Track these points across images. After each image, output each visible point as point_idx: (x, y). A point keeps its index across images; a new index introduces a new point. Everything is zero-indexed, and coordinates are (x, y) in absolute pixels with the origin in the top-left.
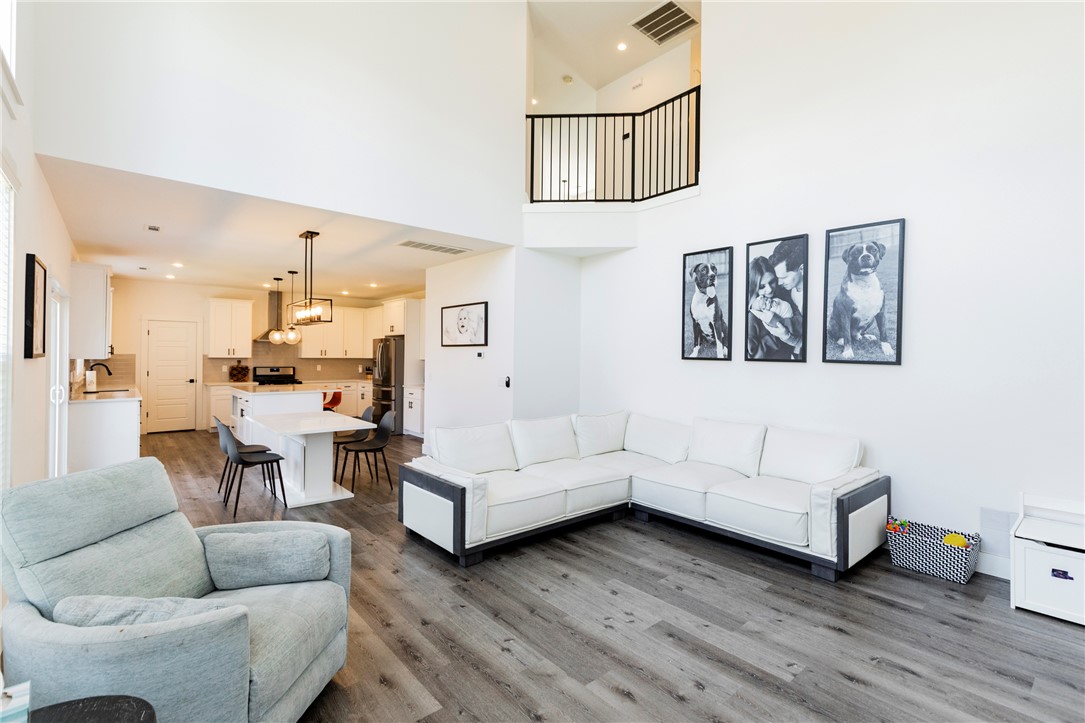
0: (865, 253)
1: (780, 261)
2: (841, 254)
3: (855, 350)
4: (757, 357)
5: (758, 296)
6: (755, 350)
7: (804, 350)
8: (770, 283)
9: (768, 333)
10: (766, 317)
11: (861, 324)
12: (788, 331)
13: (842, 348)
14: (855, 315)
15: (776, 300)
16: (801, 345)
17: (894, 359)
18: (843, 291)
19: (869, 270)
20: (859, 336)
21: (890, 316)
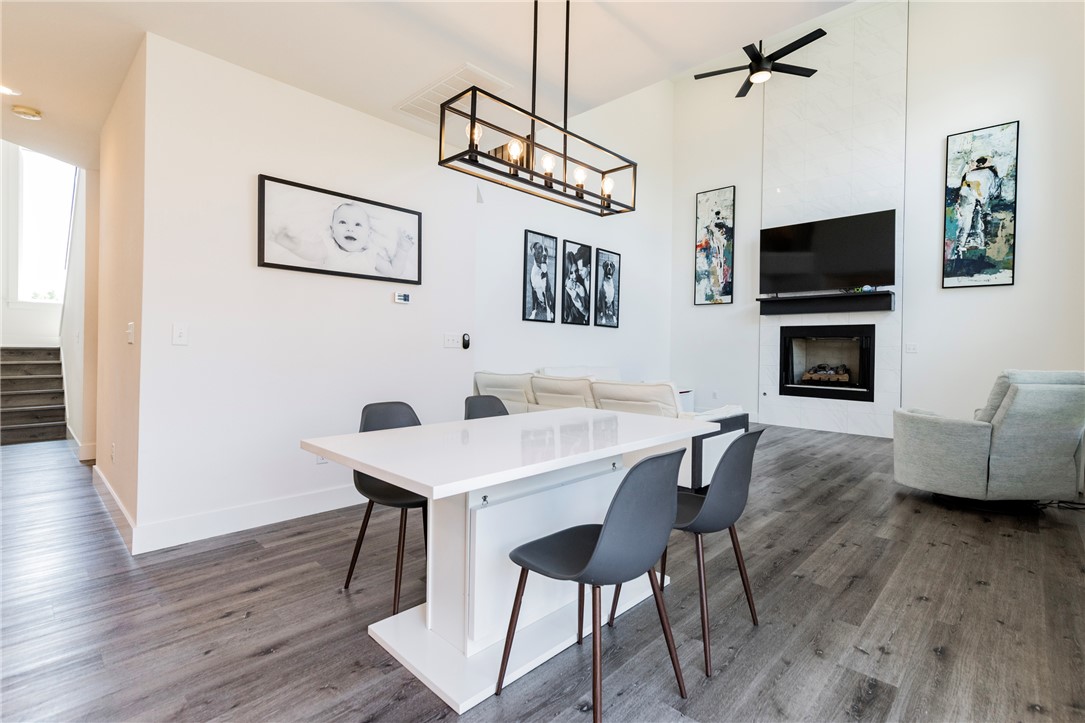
0: (610, 267)
1: (580, 258)
4: (570, 321)
5: (570, 278)
6: (568, 317)
7: (589, 318)
8: (575, 271)
9: (574, 306)
10: (573, 295)
11: (608, 305)
12: (583, 306)
14: (607, 300)
15: (578, 283)
16: (588, 314)
18: (603, 286)
19: (610, 277)
20: (608, 312)
21: (616, 303)
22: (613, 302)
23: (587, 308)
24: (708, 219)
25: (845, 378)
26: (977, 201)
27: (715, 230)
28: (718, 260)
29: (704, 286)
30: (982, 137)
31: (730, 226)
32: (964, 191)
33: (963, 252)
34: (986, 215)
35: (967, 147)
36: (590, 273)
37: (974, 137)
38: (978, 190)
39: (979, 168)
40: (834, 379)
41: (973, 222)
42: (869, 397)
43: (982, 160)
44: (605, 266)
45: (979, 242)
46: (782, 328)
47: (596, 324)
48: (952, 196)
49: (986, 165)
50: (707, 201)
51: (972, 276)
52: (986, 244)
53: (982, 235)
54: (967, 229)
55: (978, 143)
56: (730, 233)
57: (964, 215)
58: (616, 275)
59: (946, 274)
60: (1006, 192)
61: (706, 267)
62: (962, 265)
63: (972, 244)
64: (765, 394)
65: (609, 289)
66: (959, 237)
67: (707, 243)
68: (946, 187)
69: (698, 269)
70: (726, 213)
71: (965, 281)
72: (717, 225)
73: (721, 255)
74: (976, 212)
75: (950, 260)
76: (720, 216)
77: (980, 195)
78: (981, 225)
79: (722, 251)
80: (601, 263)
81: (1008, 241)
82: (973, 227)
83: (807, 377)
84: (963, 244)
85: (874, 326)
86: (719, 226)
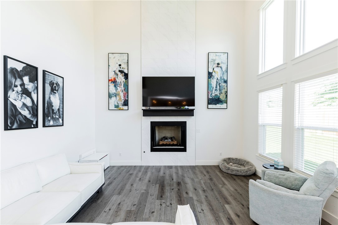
0: (55, 85)
1: (26, 75)
2: (49, 82)
3: (53, 121)
4: (14, 127)
5: (13, 91)
6: (13, 124)
7: (37, 122)
8: (21, 85)
9: (20, 114)
10: (19, 104)
11: (55, 112)
12: (30, 113)
13: (49, 121)
14: (53, 108)
15: (24, 95)
16: (36, 119)
17: (62, 124)
18: (50, 98)
19: (56, 92)
20: (54, 116)
21: (61, 110)
22: (59, 109)
23: (35, 115)
24: (115, 67)
25: (175, 143)
26: (217, 78)
27: (119, 73)
28: (121, 89)
29: (113, 100)
30: (218, 56)
31: (126, 72)
32: (213, 74)
33: (214, 96)
34: (219, 84)
35: (214, 58)
36: (37, 88)
37: (216, 55)
38: (217, 74)
39: (217, 67)
40: (172, 143)
41: (216, 85)
42: (184, 150)
43: (218, 64)
44: (52, 84)
45: (218, 93)
46: (151, 122)
47: (44, 126)
48: (210, 75)
49: (220, 66)
50: (114, 58)
51: (216, 105)
52: (220, 94)
53: (219, 90)
54: (215, 88)
55: (217, 57)
56: (126, 76)
57: (214, 82)
58: (60, 91)
59: (209, 103)
60: (225, 77)
61: (114, 91)
62: (214, 101)
63: (216, 93)
64: (144, 152)
65: (55, 101)
66: (212, 90)
67: (115, 79)
68: (208, 71)
69: (110, 92)
70: (124, 66)
71: (214, 106)
72: (120, 71)
73: (122, 86)
74: (217, 82)
75: (210, 98)
76: (121, 67)
77: (218, 76)
78: (218, 87)
79: (122, 84)
80: (47, 82)
81: (225, 93)
82: (216, 87)
83: (161, 143)
84: (213, 93)
85: (186, 122)
86: (121, 72)
